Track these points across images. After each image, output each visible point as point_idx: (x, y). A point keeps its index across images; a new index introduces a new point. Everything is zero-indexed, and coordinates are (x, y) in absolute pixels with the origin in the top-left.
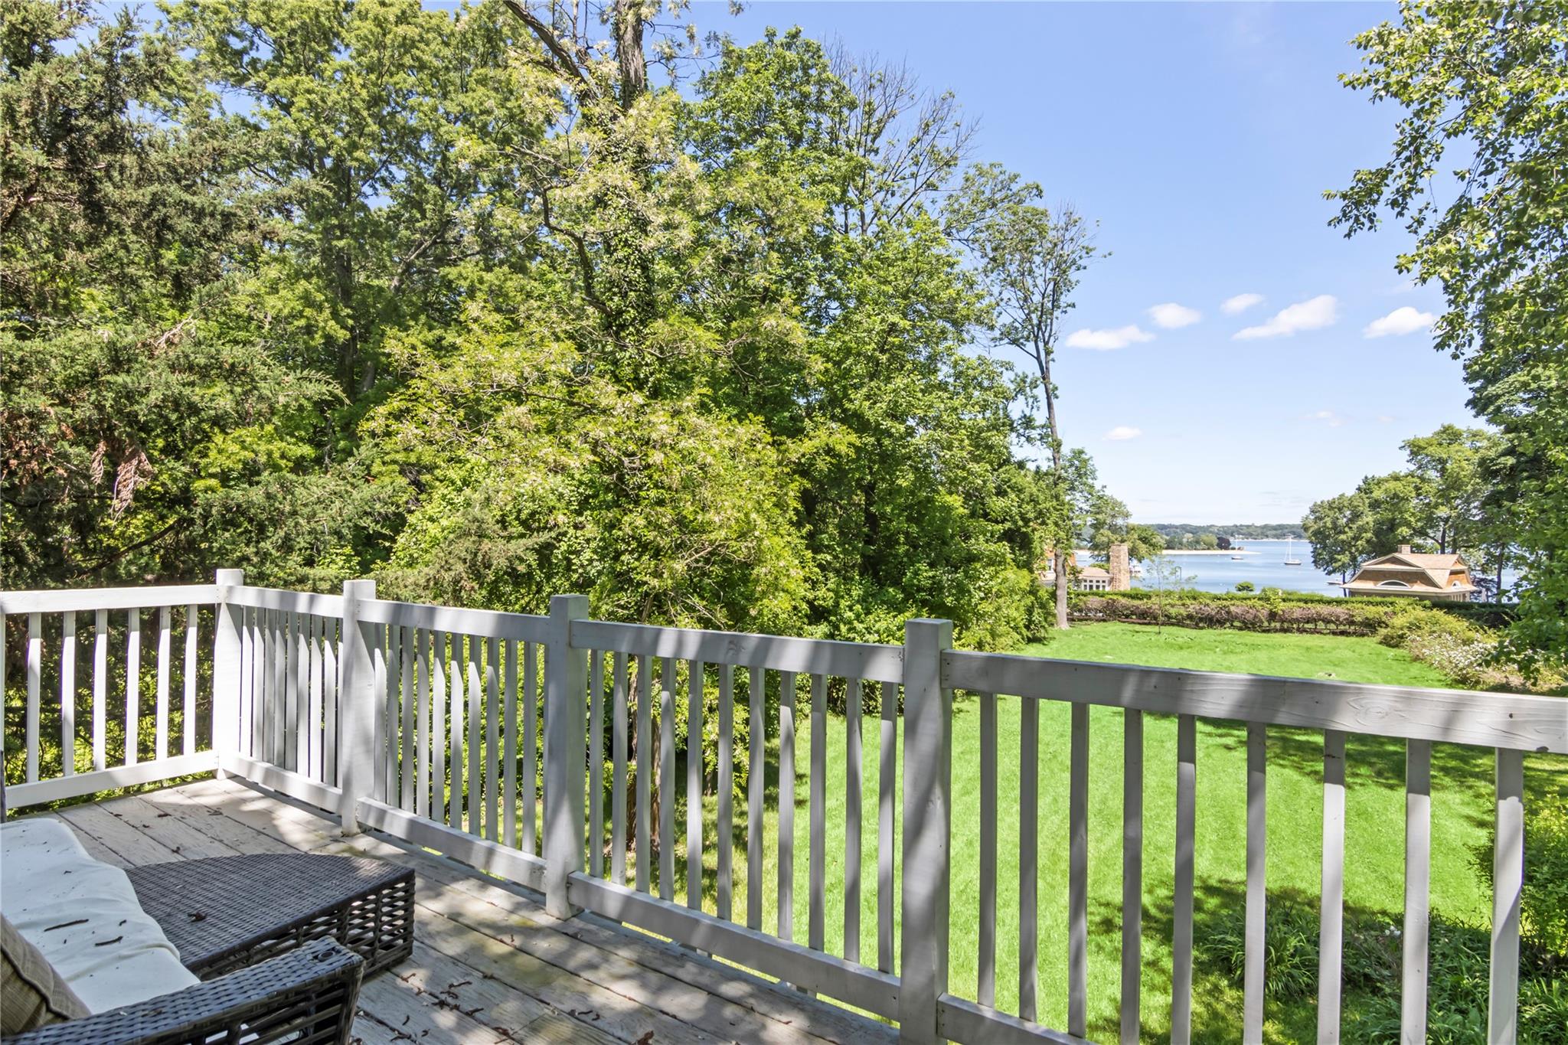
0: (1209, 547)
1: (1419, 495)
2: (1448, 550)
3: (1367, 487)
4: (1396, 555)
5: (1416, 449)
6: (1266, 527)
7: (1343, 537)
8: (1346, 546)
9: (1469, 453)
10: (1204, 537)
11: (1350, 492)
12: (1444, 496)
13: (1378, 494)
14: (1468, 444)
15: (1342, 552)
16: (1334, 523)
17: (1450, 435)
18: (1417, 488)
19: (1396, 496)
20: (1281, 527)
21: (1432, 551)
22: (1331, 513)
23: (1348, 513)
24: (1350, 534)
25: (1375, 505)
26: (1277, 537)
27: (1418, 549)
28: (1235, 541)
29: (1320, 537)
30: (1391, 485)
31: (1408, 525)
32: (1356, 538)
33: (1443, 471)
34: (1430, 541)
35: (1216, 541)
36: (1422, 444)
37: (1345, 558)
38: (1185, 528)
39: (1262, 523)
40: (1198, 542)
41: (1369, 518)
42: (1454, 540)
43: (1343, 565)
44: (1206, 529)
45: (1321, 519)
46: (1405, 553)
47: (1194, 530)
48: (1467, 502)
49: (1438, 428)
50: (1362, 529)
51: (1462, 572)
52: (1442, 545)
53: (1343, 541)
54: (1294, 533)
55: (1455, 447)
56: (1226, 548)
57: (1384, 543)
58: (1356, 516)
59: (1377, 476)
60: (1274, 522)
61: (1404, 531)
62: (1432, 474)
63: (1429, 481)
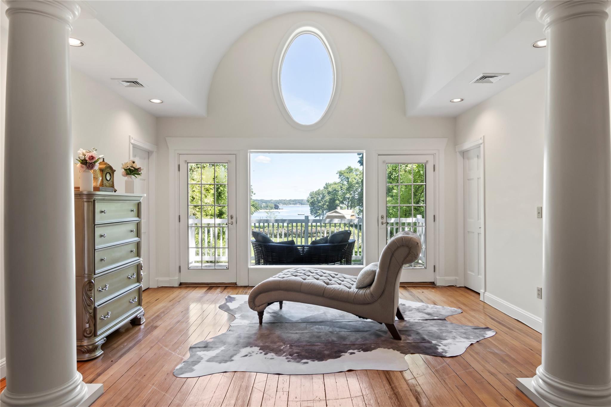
0: (272, 208)
1: (342, 190)
2: (349, 208)
3: (327, 186)
4: (336, 210)
5: (341, 174)
6: (290, 200)
7: (320, 204)
8: (321, 207)
9: (355, 176)
10: (269, 204)
11: (322, 188)
12: (349, 189)
13: (330, 189)
14: (354, 173)
15: (319, 210)
16: (317, 199)
17: (350, 170)
18: (341, 187)
19: (335, 190)
20: (295, 200)
21: (345, 208)
22: (316, 196)
23: (321, 196)
24: (322, 203)
25: (329, 193)
26: (294, 204)
27: (341, 208)
28: (280, 206)
29: (312, 204)
30: (334, 186)
31: (338, 200)
32: (324, 205)
33: (348, 181)
34: (344, 205)
35: (274, 206)
36: (343, 172)
37: (320, 212)
38: (262, 201)
39: (289, 199)
40: (267, 207)
41: (327, 198)
42: (351, 205)
43: (320, 214)
44: (270, 201)
45: (313, 198)
46: (338, 209)
47: (266, 202)
48: (354, 192)
49: (347, 167)
50: (326, 201)
51: (354, 215)
52: (348, 207)
53: (320, 206)
54: (299, 203)
55: (351, 174)
56: (277, 209)
57: (332, 206)
58: (324, 197)
59: (330, 183)
60: (293, 199)
61: (337, 202)
62: (345, 183)
63: (345, 185)
